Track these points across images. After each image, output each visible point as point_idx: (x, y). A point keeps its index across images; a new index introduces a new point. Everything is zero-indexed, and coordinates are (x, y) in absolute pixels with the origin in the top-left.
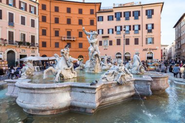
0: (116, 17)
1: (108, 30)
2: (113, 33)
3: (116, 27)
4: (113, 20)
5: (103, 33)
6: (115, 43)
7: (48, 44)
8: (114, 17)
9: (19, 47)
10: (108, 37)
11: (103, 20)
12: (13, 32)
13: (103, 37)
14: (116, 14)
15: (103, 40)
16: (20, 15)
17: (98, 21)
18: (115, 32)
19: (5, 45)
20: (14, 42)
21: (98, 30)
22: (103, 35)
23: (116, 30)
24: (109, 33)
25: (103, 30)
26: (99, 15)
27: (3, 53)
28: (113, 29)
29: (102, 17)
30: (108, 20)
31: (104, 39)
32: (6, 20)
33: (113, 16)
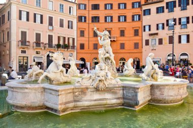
0: (167, 8)
1: (158, 25)
2: (163, 28)
3: (167, 21)
4: (163, 12)
5: (150, 30)
6: (166, 41)
7: (86, 46)
8: (165, 8)
9: (58, 50)
10: (157, 34)
11: (150, 14)
12: (52, 36)
13: (151, 35)
14: (167, 3)
15: (150, 38)
16: (59, 18)
17: (144, 15)
18: (166, 28)
19: (45, 49)
20: (53, 45)
21: (144, 27)
22: (151, 32)
23: (167, 25)
24: (158, 29)
25: (150, 26)
26: (144, 8)
27: (43, 56)
28: (163, 24)
29: (150, 10)
30: (157, 13)
31: (152, 37)
32: (46, 24)
33: (163, 7)
